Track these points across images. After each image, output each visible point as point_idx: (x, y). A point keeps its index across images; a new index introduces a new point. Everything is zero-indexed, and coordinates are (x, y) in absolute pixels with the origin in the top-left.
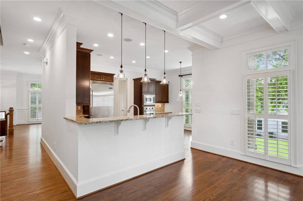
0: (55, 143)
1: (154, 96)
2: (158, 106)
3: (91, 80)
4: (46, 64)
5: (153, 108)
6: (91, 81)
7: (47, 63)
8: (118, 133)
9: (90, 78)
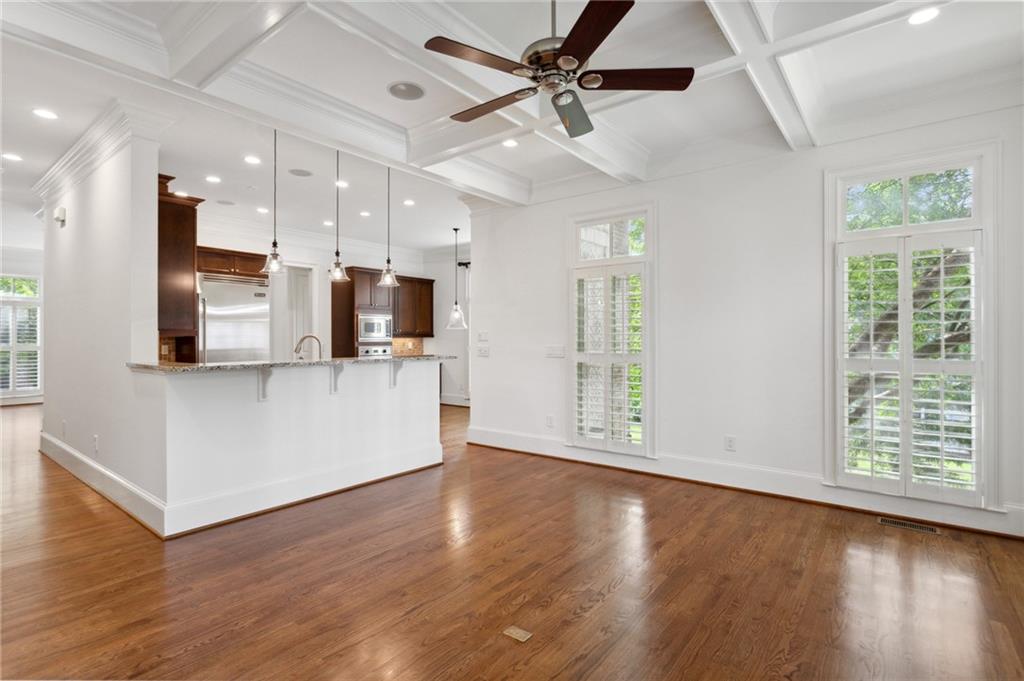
0: (96, 436)
1: (390, 317)
2: (404, 345)
3: (199, 271)
4: (60, 223)
5: (385, 351)
6: (198, 274)
7: (63, 221)
8: (264, 396)
9: (196, 266)
